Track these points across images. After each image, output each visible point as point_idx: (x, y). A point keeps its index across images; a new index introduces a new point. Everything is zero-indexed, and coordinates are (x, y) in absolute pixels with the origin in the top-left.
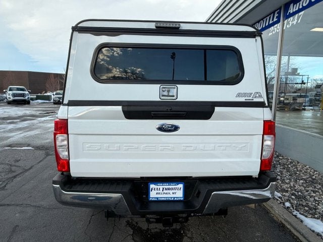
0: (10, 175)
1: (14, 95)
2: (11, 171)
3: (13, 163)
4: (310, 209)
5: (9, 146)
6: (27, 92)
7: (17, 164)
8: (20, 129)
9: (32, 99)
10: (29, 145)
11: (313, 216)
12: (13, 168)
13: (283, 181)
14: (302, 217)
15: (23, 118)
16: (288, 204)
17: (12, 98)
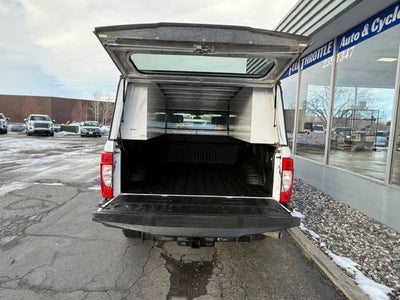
0: (44, 210)
1: (36, 125)
2: (43, 206)
3: (45, 199)
4: (345, 249)
5: (38, 181)
6: (51, 122)
7: (49, 199)
8: (47, 164)
9: (56, 130)
10: (59, 181)
11: (345, 255)
12: (46, 203)
13: (326, 224)
14: (333, 255)
15: (48, 152)
16: (323, 244)
17: (33, 129)
